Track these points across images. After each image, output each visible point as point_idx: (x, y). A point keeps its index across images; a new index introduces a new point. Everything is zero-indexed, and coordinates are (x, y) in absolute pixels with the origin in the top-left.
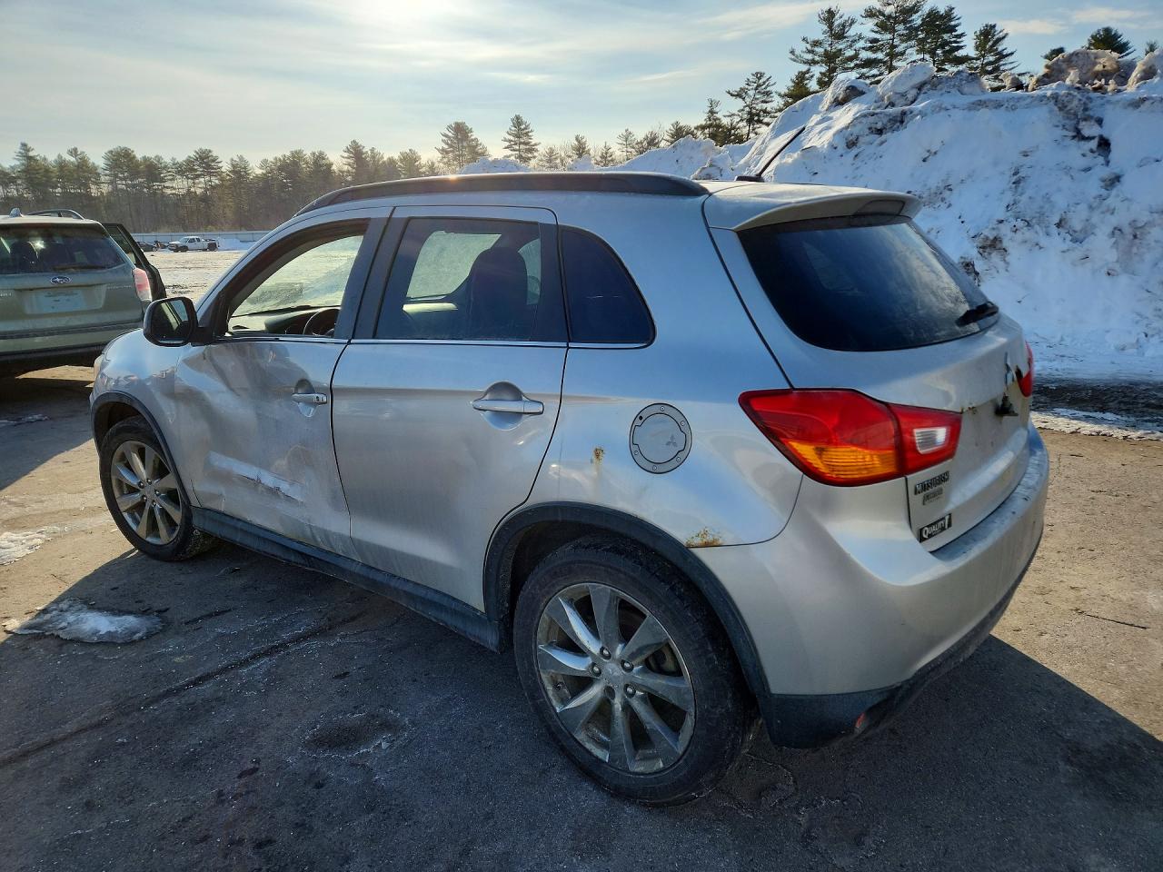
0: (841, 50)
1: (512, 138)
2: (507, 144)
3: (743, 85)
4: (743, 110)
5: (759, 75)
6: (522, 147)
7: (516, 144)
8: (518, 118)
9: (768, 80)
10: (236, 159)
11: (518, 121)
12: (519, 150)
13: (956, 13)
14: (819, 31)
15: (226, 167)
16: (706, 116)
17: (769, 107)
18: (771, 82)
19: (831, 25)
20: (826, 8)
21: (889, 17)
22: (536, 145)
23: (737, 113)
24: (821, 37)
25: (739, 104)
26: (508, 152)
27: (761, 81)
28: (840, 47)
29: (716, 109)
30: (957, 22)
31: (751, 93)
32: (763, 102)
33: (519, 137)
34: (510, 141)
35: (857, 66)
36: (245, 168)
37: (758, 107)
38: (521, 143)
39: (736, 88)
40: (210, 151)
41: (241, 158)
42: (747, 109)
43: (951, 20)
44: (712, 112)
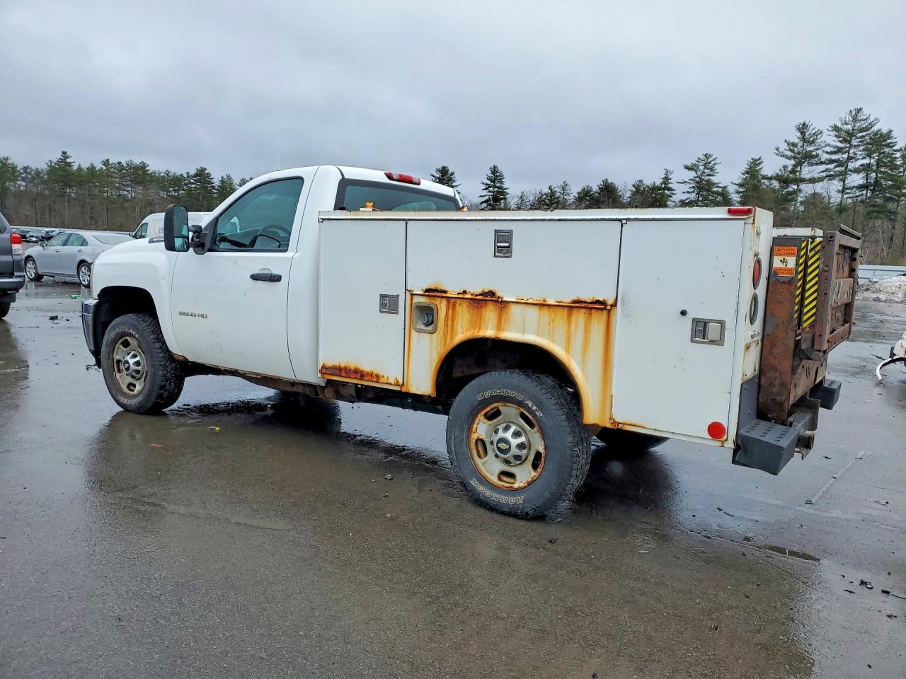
0: (811, 151)
1: (489, 182)
2: (484, 187)
3: (694, 162)
4: (693, 180)
5: (707, 156)
6: (496, 189)
7: (490, 187)
8: (495, 167)
9: (714, 160)
10: (226, 177)
11: (494, 170)
12: (494, 192)
13: (893, 134)
14: (795, 137)
15: (217, 183)
16: (661, 181)
17: (714, 179)
18: (717, 161)
19: (803, 133)
20: (802, 122)
21: (847, 132)
22: (506, 189)
23: (687, 181)
24: (796, 141)
25: (692, 174)
26: (485, 193)
27: (709, 160)
28: (809, 149)
29: (670, 177)
30: (894, 141)
31: (702, 168)
32: (708, 175)
33: (494, 182)
34: (487, 184)
35: (822, 163)
36: (231, 185)
37: (706, 178)
38: (495, 187)
39: (689, 164)
40: (205, 169)
41: (229, 177)
42: (698, 179)
43: (889, 138)
44: (666, 179)
